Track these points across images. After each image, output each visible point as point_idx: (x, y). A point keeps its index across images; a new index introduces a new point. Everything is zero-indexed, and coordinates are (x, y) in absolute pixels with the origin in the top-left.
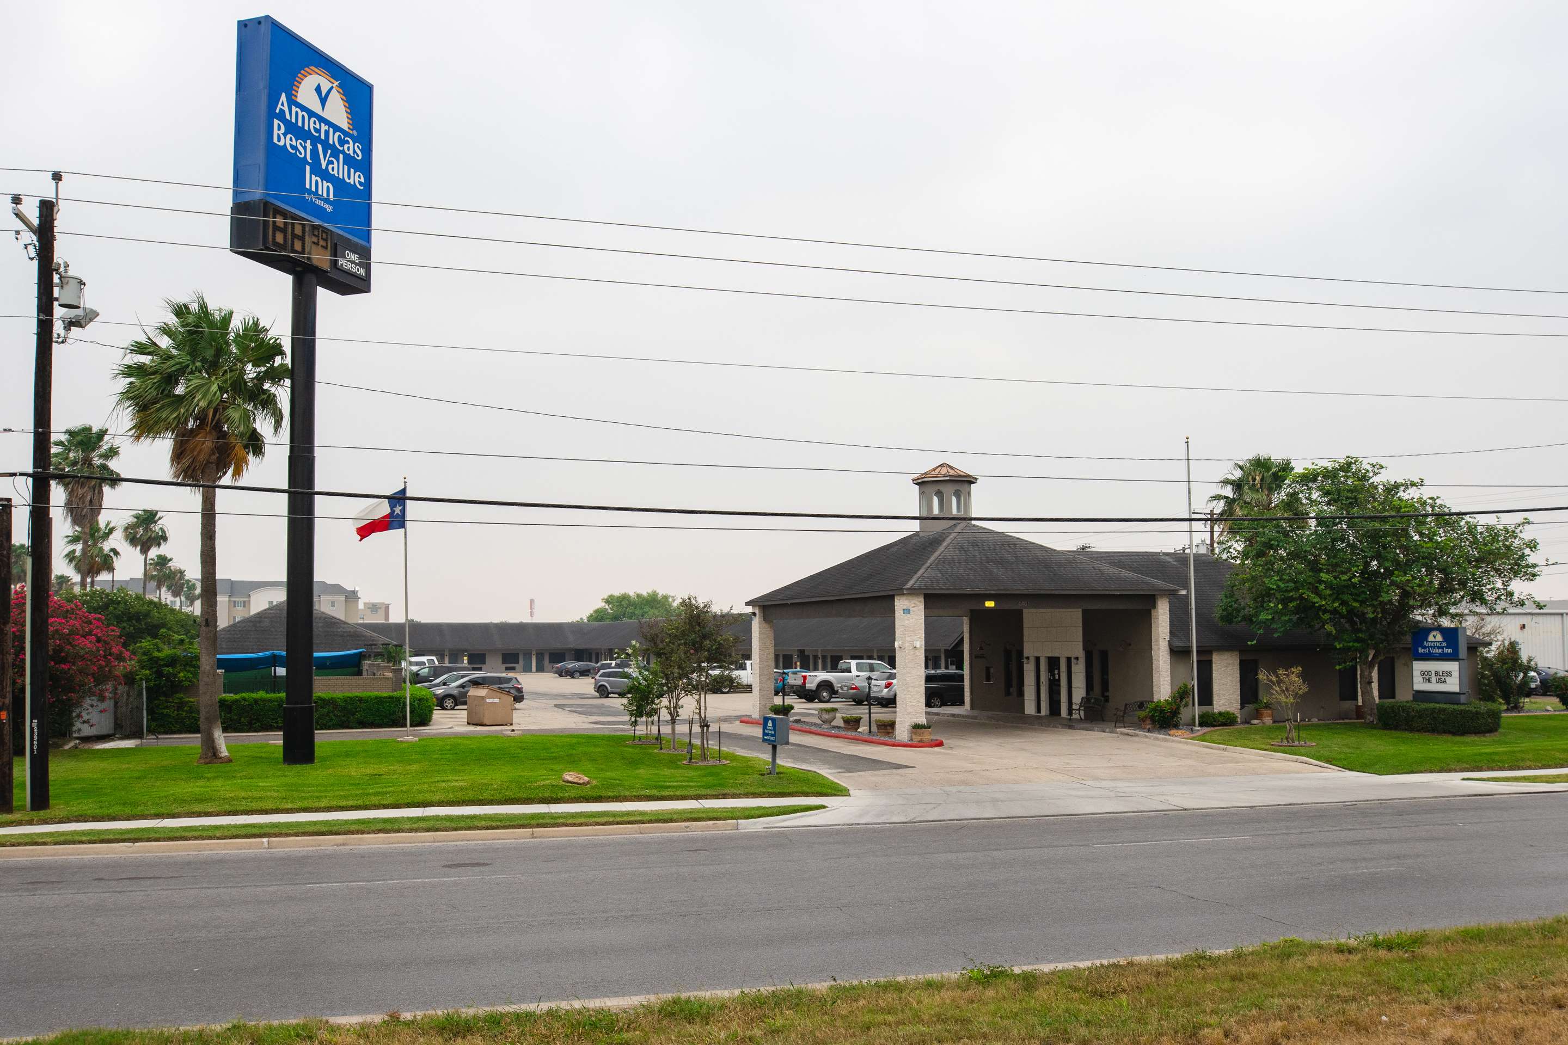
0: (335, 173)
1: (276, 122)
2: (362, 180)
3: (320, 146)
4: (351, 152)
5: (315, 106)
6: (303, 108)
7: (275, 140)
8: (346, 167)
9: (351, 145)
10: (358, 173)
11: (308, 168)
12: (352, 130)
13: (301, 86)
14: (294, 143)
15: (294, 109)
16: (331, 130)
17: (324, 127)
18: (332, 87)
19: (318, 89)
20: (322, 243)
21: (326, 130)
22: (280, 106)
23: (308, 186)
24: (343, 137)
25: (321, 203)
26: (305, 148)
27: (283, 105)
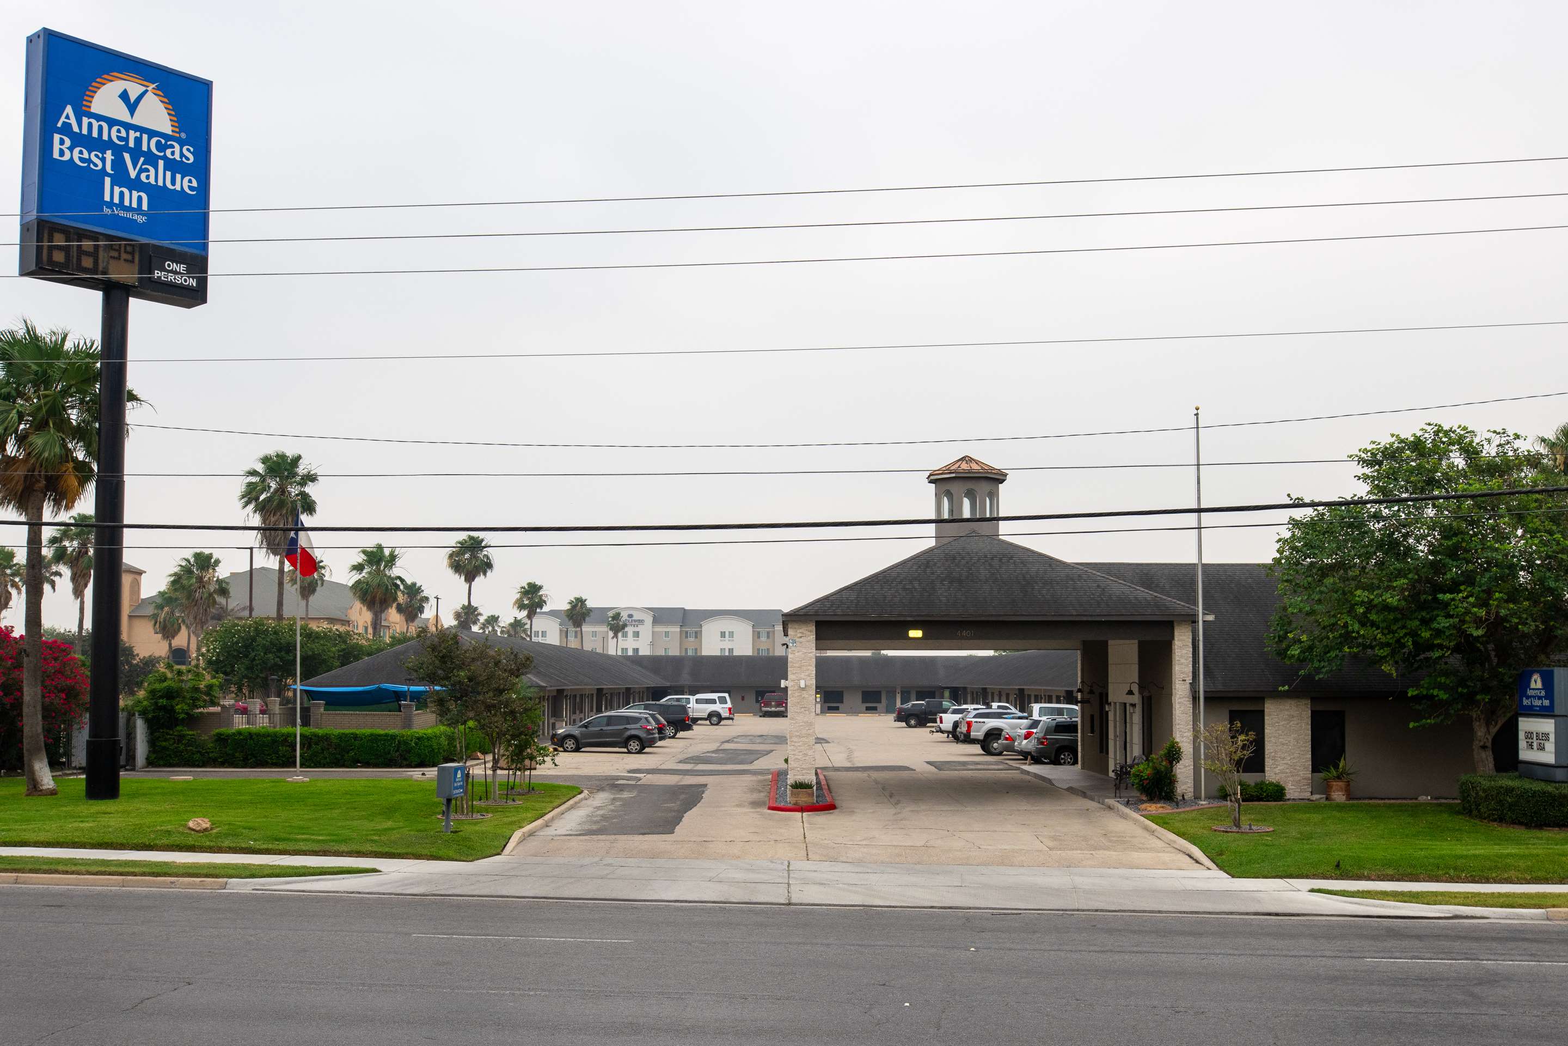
0: (152, 181)
1: (57, 137)
2: (195, 184)
3: (127, 156)
4: (177, 157)
5: (121, 113)
6: (99, 118)
7: (56, 155)
8: (169, 174)
9: (177, 147)
10: (187, 179)
11: (108, 180)
12: (179, 133)
13: (97, 96)
14: (86, 155)
15: (85, 121)
16: (145, 137)
17: (133, 135)
18: (146, 91)
19: (124, 96)
20: (124, 256)
21: (136, 138)
22: (63, 119)
23: (107, 198)
24: (163, 141)
25: (129, 215)
26: (103, 160)
27: (67, 117)
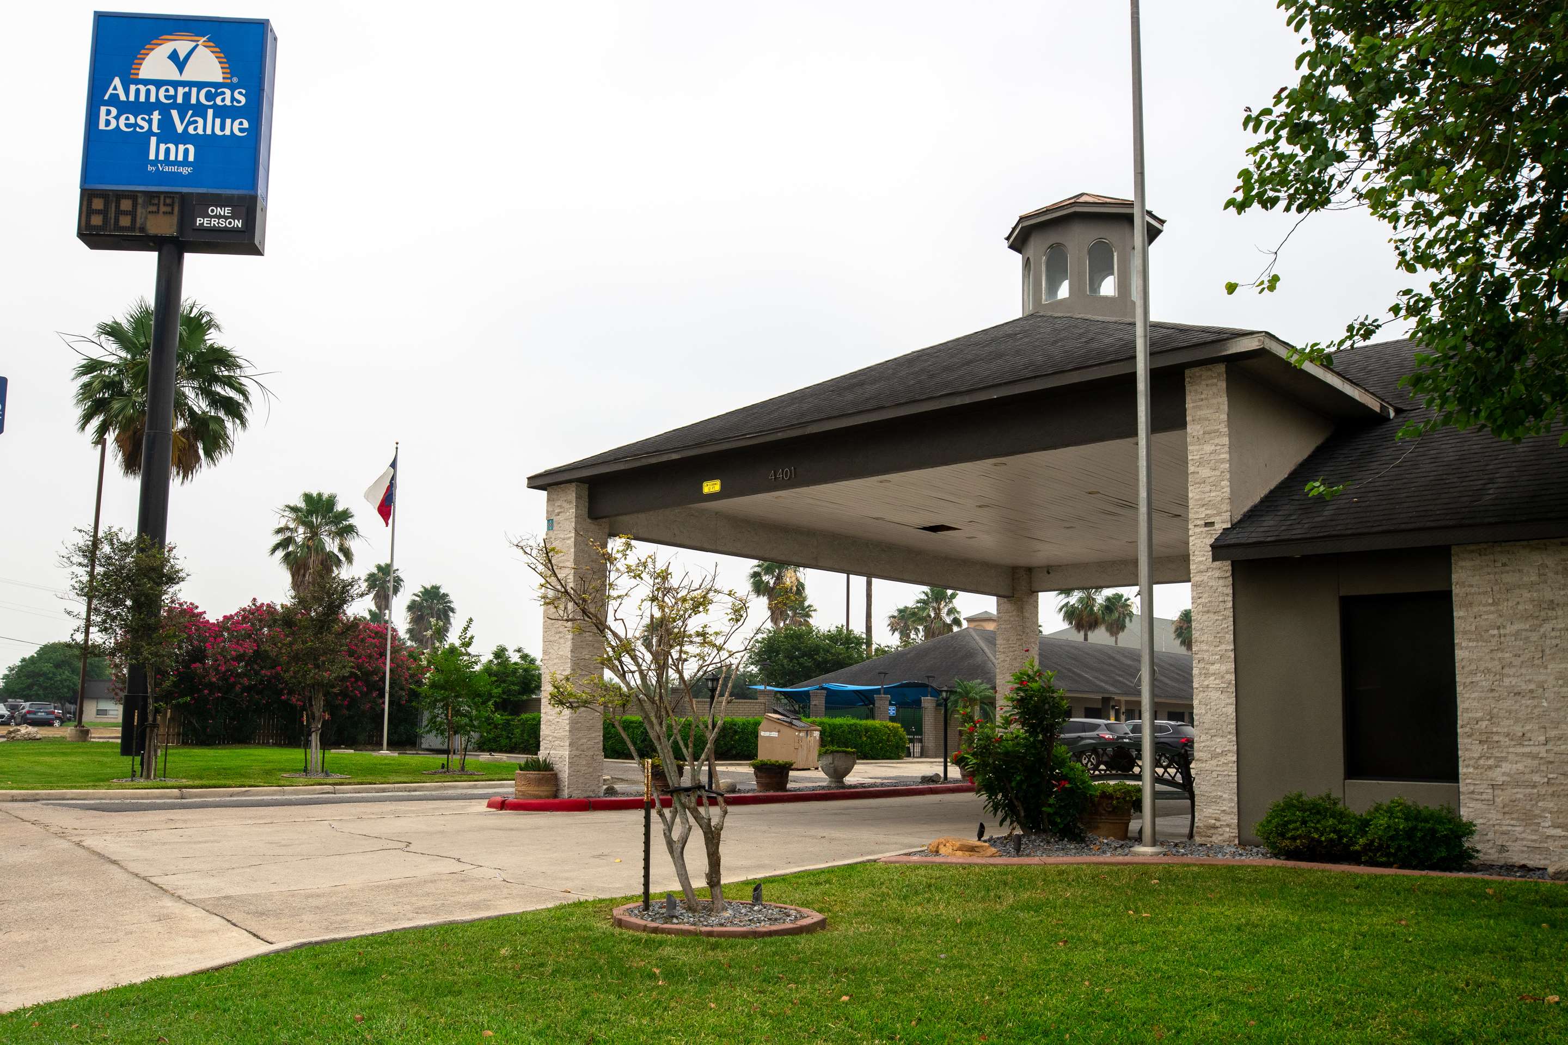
0: (200, 131)
1: (103, 109)
2: (246, 124)
3: (174, 113)
4: (228, 102)
6: (146, 82)
7: (102, 126)
8: (218, 121)
9: (228, 92)
10: (237, 122)
11: (153, 140)
12: (230, 78)
14: (132, 120)
15: (133, 88)
16: (194, 90)
17: (181, 91)
18: (197, 46)
19: (174, 56)
20: (163, 209)
21: (185, 94)
22: (110, 91)
23: (152, 156)
24: (213, 90)
25: (174, 169)
26: (150, 122)
27: (115, 89)
